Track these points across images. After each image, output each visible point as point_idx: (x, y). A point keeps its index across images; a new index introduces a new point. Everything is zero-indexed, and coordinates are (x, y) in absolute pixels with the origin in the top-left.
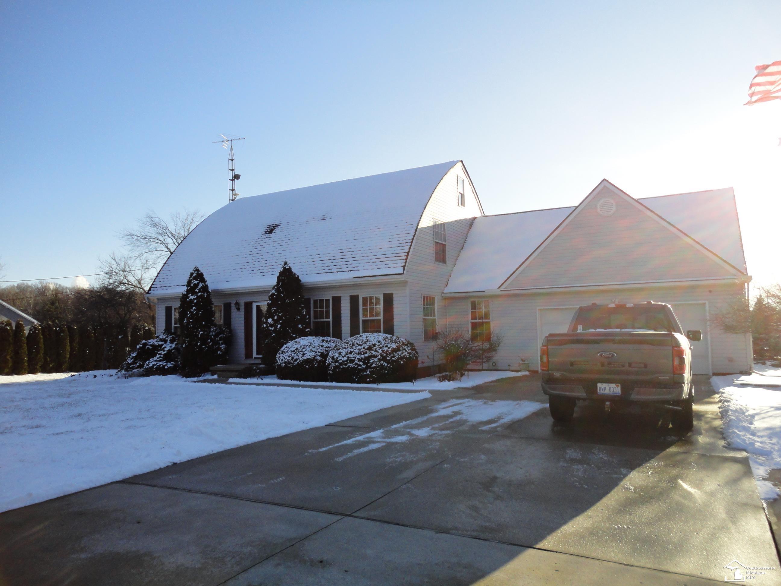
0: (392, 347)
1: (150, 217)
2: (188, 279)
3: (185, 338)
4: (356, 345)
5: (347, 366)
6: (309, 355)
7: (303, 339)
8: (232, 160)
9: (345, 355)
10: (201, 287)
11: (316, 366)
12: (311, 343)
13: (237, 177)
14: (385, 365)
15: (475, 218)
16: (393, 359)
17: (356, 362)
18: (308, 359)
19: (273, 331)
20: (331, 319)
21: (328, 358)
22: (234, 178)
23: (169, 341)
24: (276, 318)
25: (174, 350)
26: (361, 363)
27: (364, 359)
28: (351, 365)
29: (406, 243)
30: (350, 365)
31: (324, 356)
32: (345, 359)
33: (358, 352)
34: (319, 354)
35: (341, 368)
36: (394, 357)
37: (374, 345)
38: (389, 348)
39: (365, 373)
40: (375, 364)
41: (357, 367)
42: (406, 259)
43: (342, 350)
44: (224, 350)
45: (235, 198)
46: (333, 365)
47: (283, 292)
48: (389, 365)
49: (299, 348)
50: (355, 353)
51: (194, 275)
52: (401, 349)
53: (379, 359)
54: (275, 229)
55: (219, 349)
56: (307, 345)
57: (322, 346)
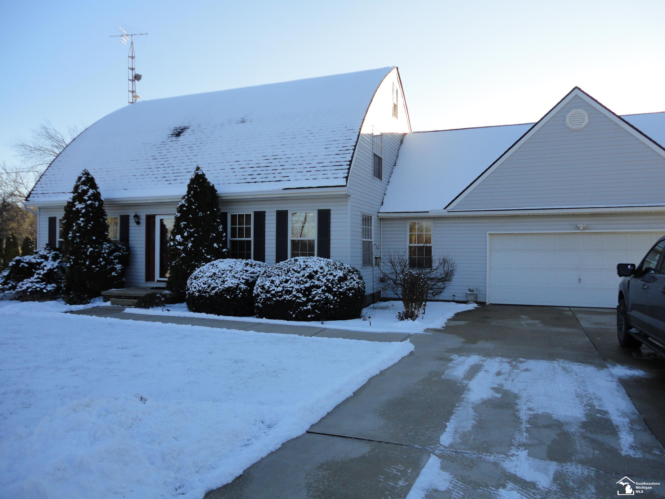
0: (338, 276)
1: (45, 128)
2: (75, 184)
3: (70, 255)
4: (293, 272)
5: (282, 298)
6: (230, 282)
7: (221, 262)
8: (133, 58)
9: (279, 285)
10: (92, 194)
11: (239, 296)
12: (232, 267)
13: (137, 77)
14: (330, 297)
15: (405, 135)
16: (341, 290)
17: (294, 293)
18: (230, 288)
19: (182, 250)
20: (252, 239)
21: (255, 288)
22: (134, 79)
23: (50, 258)
24: (186, 234)
25: (56, 270)
26: (301, 295)
27: (304, 290)
28: (288, 297)
29: (347, 150)
30: (286, 297)
31: (251, 284)
32: (280, 289)
33: (296, 281)
34: (243, 281)
35: (273, 300)
36: (341, 288)
37: (316, 272)
38: (335, 276)
39: (305, 308)
40: (319, 297)
41: (295, 300)
42: (349, 169)
43: (275, 278)
44: (120, 271)
45: (135, 100)
46: (263, 296)
47: (195, 203)
48: (336, 298)
49: (217, 273)
50: (292, 282)
51: (83, 179)
52: (349, 277)
53: (323, 290)
54: (183, 131)
55: (114, 269)
56: (228, 270)
57: (247, 271)
